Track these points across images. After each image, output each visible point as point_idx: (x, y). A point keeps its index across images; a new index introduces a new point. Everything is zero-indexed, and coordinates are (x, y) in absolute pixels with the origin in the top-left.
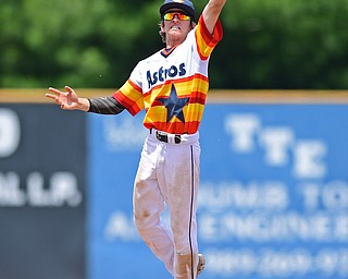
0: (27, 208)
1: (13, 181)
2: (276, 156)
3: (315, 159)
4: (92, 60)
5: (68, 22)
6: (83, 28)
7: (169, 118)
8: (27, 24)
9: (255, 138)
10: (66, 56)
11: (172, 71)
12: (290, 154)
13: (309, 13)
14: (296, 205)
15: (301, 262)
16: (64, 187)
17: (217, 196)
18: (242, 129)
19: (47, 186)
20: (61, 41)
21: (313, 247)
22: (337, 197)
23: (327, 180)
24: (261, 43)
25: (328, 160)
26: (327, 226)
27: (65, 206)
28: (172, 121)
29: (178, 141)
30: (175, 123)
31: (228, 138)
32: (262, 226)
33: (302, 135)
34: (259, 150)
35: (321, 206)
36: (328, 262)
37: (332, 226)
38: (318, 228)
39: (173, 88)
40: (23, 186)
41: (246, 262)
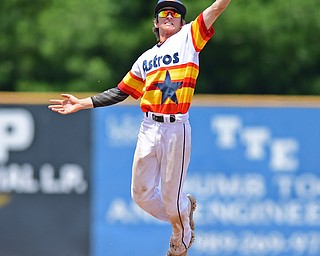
0: (40, 195)
1: (28, 171)
2: (255, 151)
3: (288, 155)
4: (97, 68)
5: (76, 35)
6: (89, 40)
7: (164, 100)
8: (40, 36)
9: (237, 136)
10: (74, 64)
11: (167, 60)
12: (267, 150)
13: (284, 29)
14: (272, 194)
15: (276, 243)
16: (72, 177)
17: (203, 185)
18: (226, 128)
19: (57, 176)
20: (70, 51)
21: (287, 230)
22: (308, 187)
23: (298, 173)
24: (242, 55)
25: (299, 155)
26: (299, 212)
27: (73, 193)
28: (167, 103)
29: (172, 120)
30: (170, 104)
31: (214, 136)
32: (243, 212)
33: (277, 134)
34: (241, 146)
35: (294, 195)
36: (299, 243)
37: (303, 212)
38: (291, 214)
39: (168, 74)
40: (37, 176)
41: (228, 242)
